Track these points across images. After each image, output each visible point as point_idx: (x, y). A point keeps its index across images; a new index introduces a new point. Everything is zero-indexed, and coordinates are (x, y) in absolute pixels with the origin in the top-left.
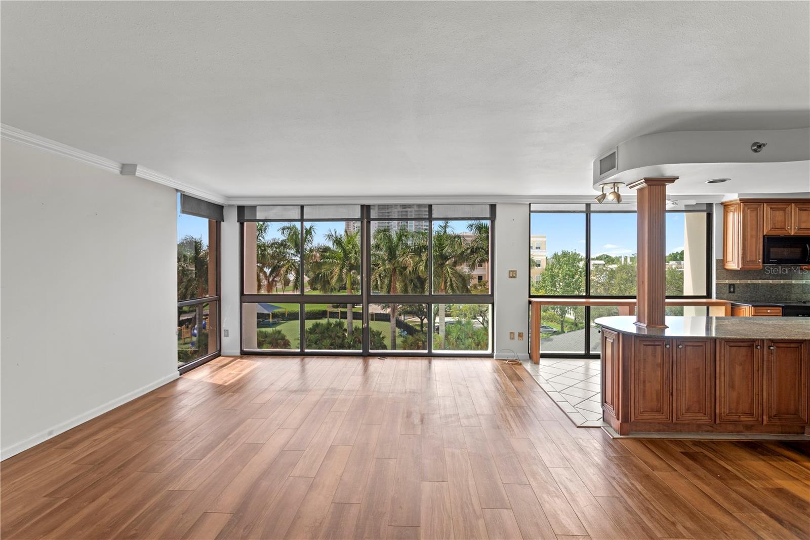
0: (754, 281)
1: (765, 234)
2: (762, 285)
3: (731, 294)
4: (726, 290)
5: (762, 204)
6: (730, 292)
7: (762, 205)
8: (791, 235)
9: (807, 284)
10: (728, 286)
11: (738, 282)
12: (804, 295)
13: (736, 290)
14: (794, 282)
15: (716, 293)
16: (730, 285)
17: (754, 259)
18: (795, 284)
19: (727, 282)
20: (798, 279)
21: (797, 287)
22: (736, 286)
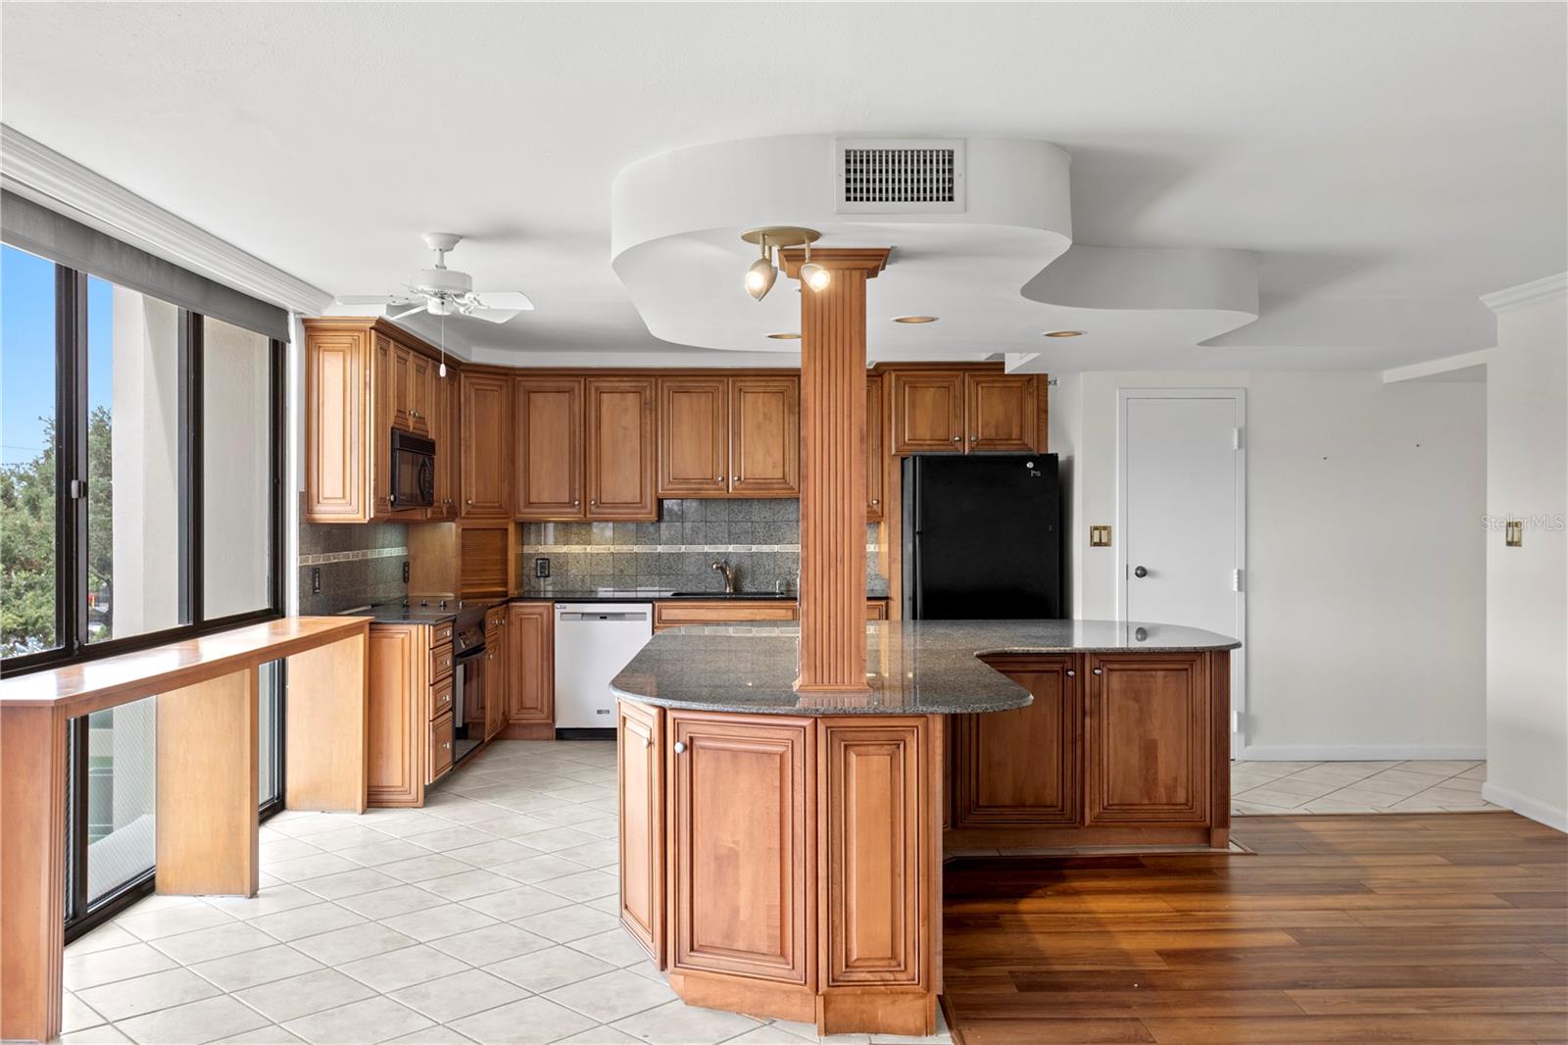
0: (336, 554)
1: (392, 425)
2: (344, 565)
3: (315, 598)
4: (310, 585)
5: (391, 341)
6: (314, 590)
7: (391, 345)
8: (412, 433)
9: (378, 560)
10: (311, 573)
11: (322, 559)
12: (377, 588)
13: (320, 585)
14: (369, 554)
15: (299, 598)
16: (314, 571)
18: (370, 561)
19: (311, 560)
20: (372, 548)
21: (372, 568)
22: (321, 573)
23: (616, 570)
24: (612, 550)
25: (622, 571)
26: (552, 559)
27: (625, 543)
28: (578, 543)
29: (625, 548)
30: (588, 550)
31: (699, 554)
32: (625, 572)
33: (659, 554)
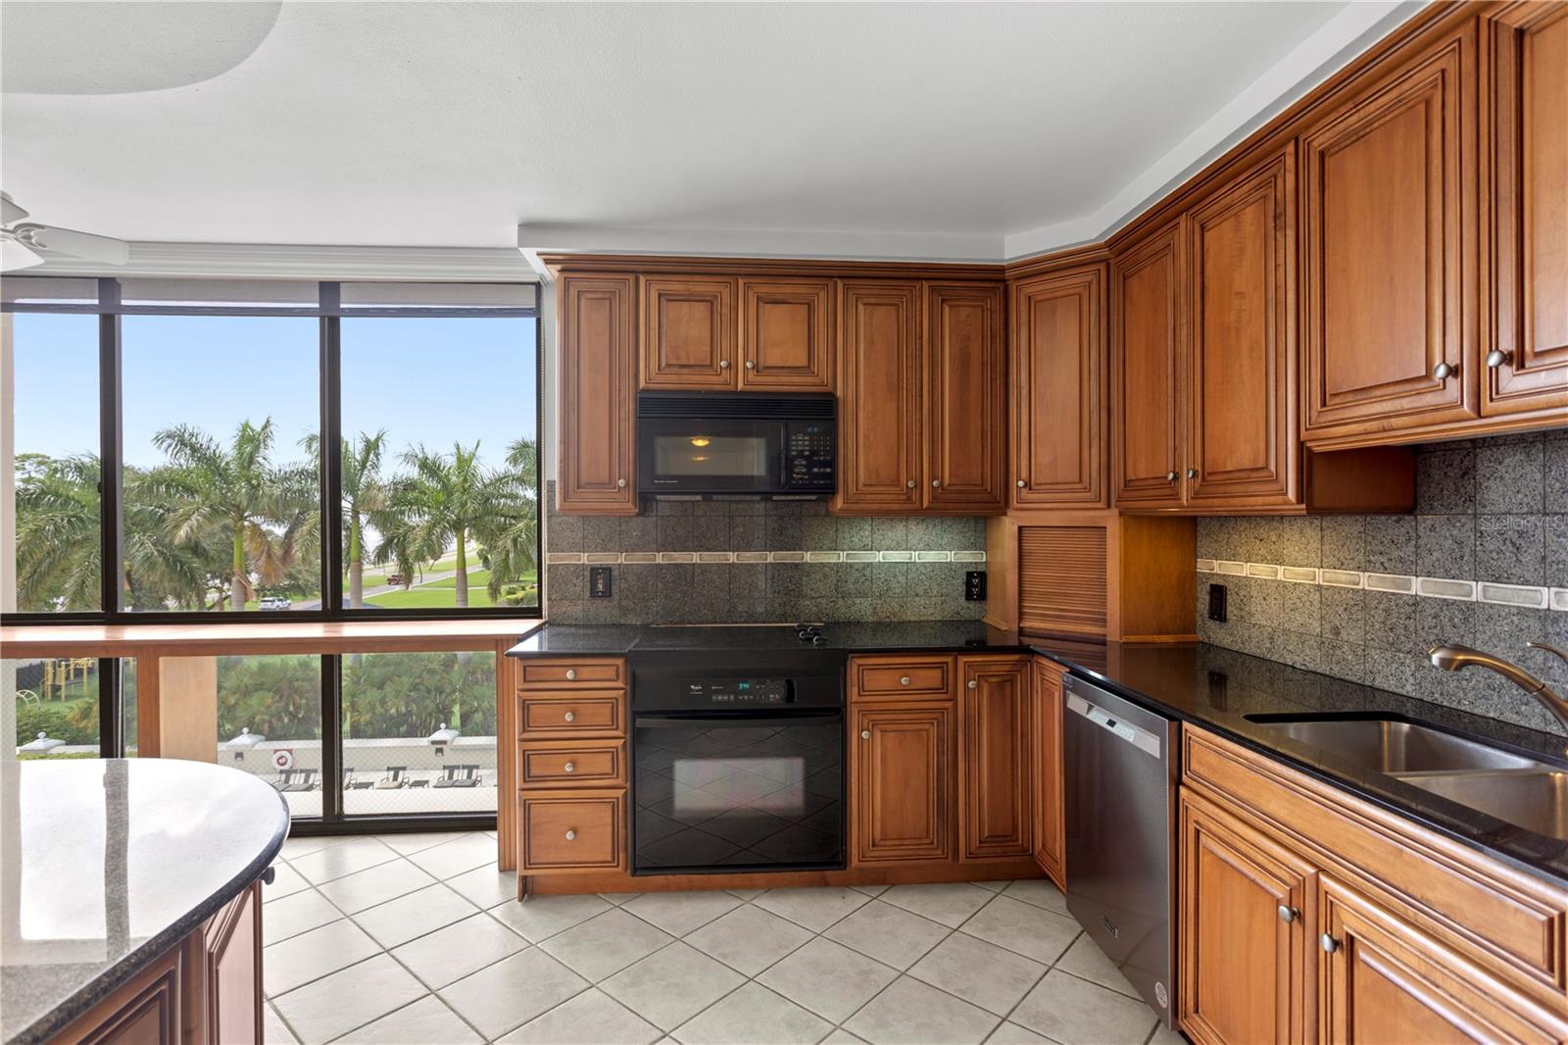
0: (676, 554)
1: (642, 384)
2: (705, 568)
3: (600, 603)
4: (582, 586)
5: (631, 277)
6: (594, 594)
7: (632, 282)
8: (736, 393)
9: (851, 566)
10: (587, 573)
11: (622, 559)
12: (841, 602)
13: (615, 590)
14: (809, 557)
15: (549, 599)
16: (595, 571)
17: (605, 477)
18: (811, 565)
19: (585, 559)
20: (821, 549)
21: (819, 576)
22: (615, 573)
23: (1327, 626)
24: (1319, 581)
25: (1336, 631)
26: (1230, 586)
27: (1342, 566)
28: (1263, 560)
29: (1342, 578)
30: (1280, 577)
31: (1522, 612)
32: (1344, 634)
33: (1416, 602)
